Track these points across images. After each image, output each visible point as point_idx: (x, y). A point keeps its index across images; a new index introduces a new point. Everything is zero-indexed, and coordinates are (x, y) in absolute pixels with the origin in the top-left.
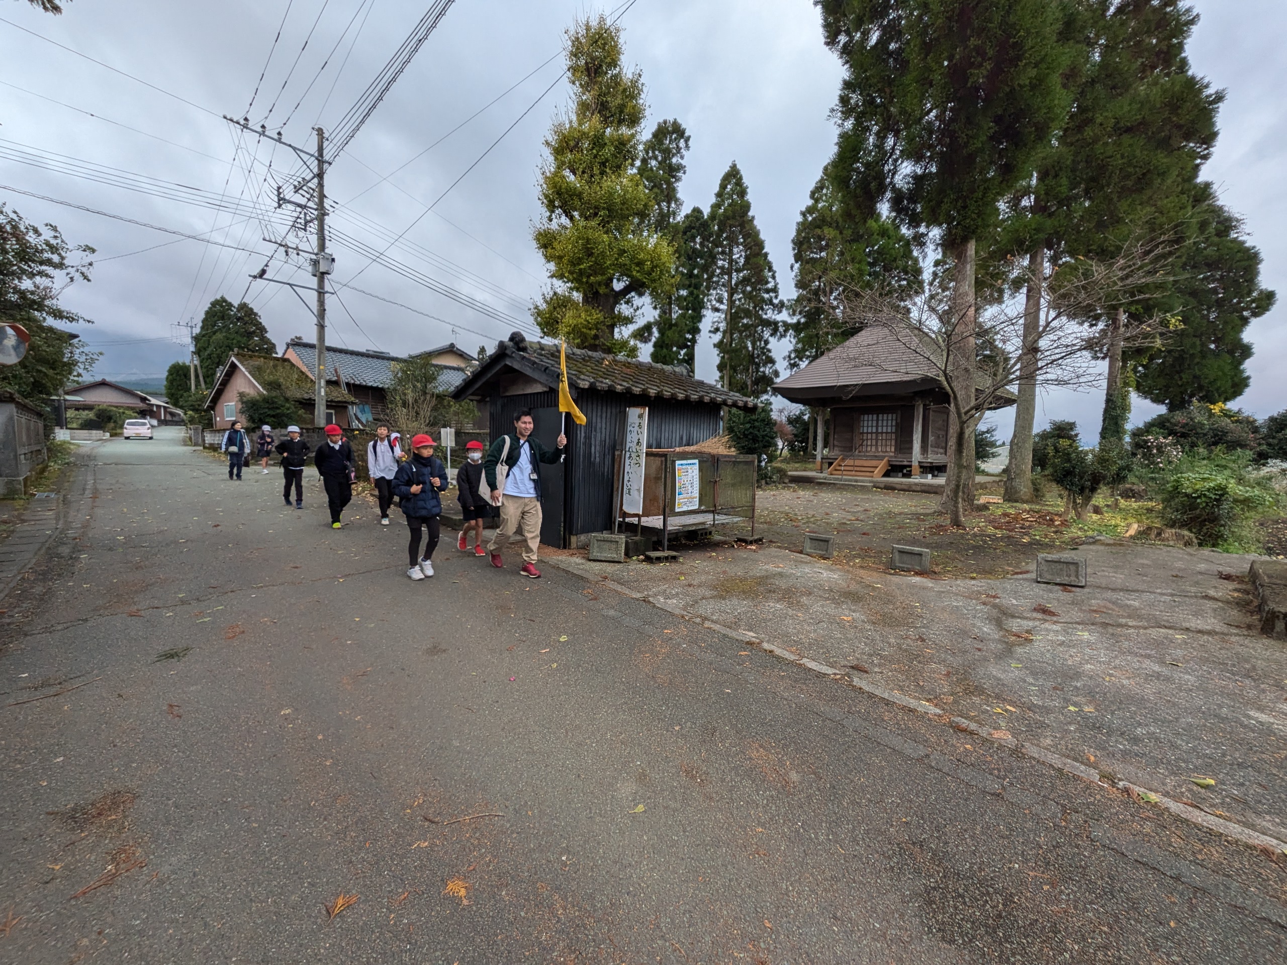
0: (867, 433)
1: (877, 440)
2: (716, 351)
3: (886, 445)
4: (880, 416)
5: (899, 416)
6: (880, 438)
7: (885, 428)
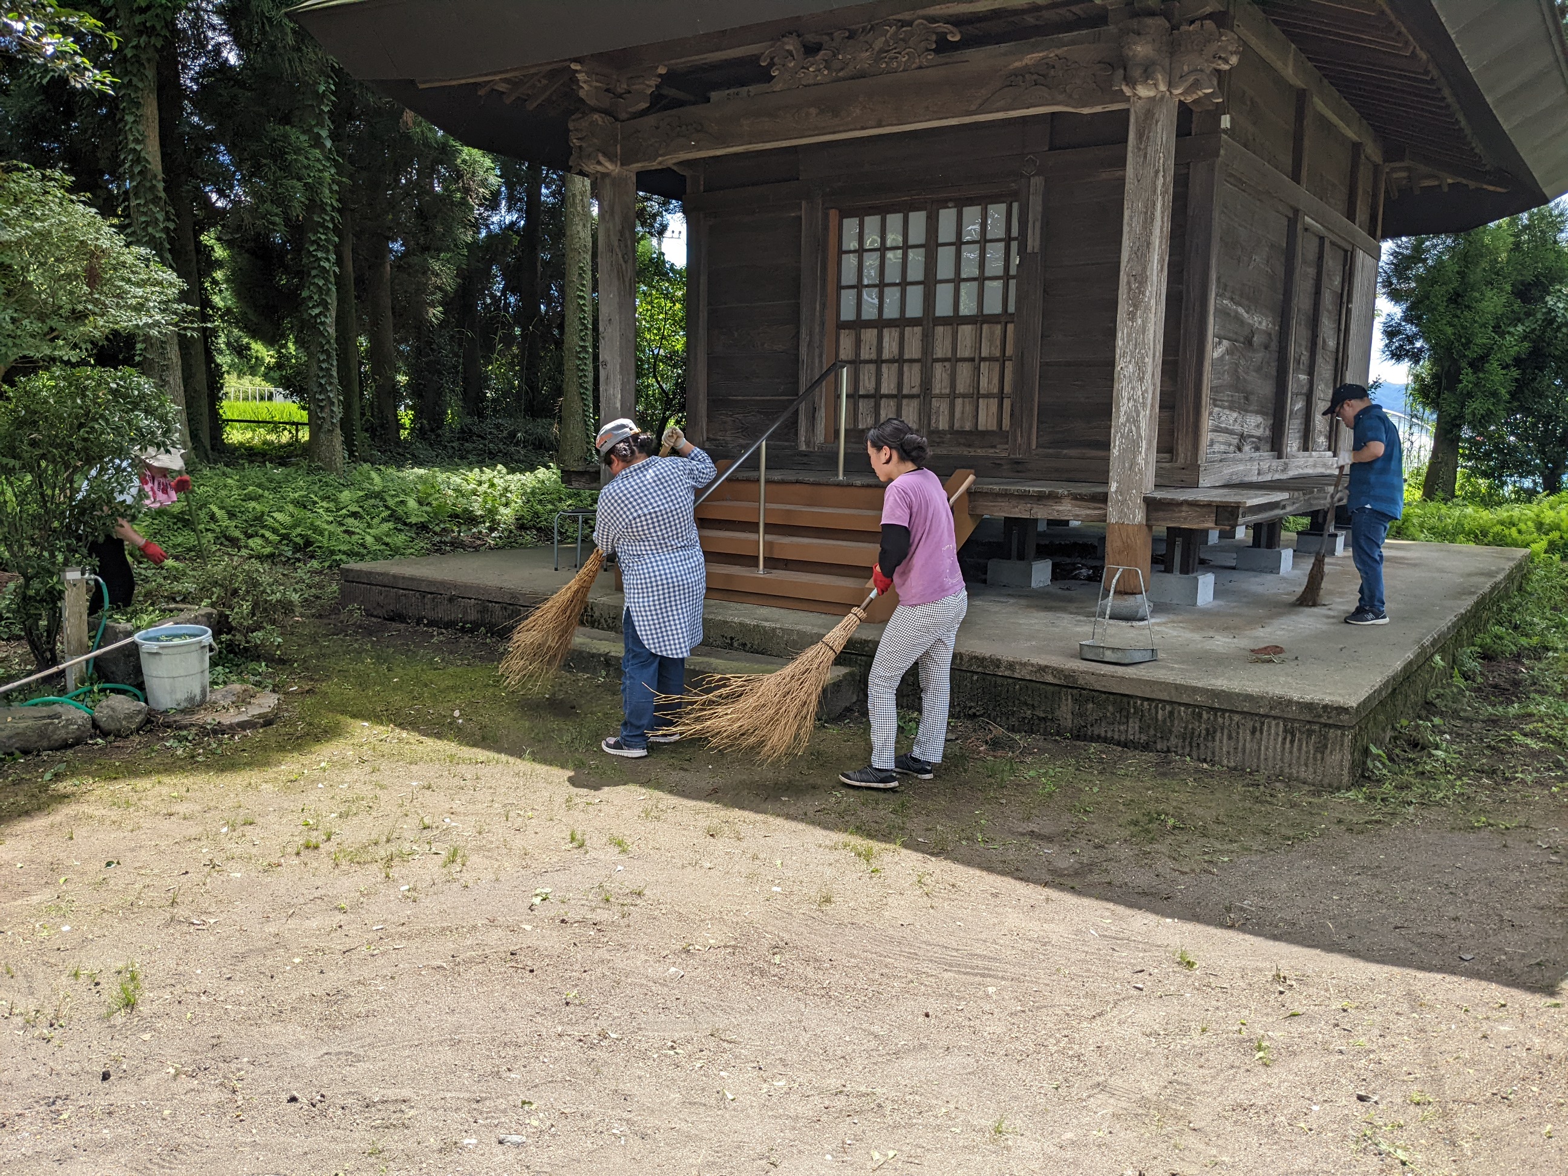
0: (880, 324)
1: (927, 361)
4: (946, 219)
5: (1036, 205)
6: (941, 349)
7: (968, 292)
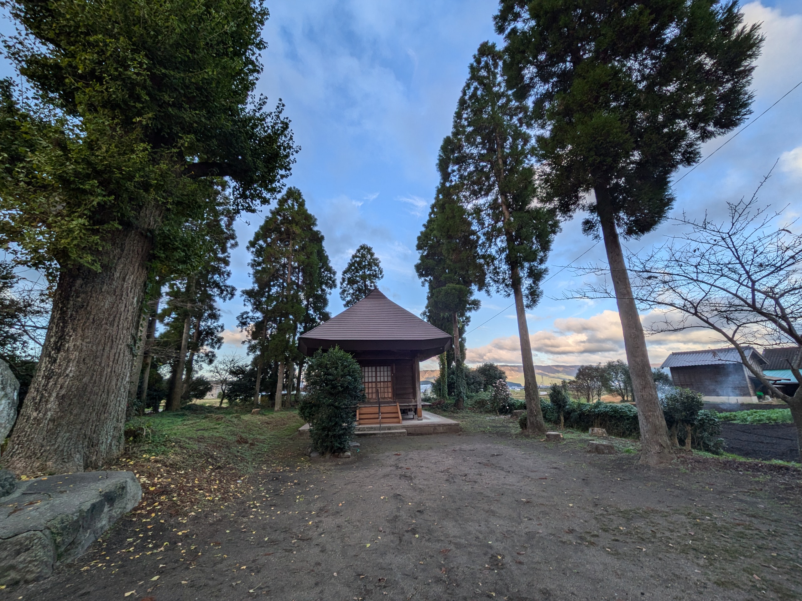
0: (368, 382)
1: (376, 387)
3: (384, 392)
4: (378, 368)
5: (394, 367)
6: (379, 386)
7: (382, 378)
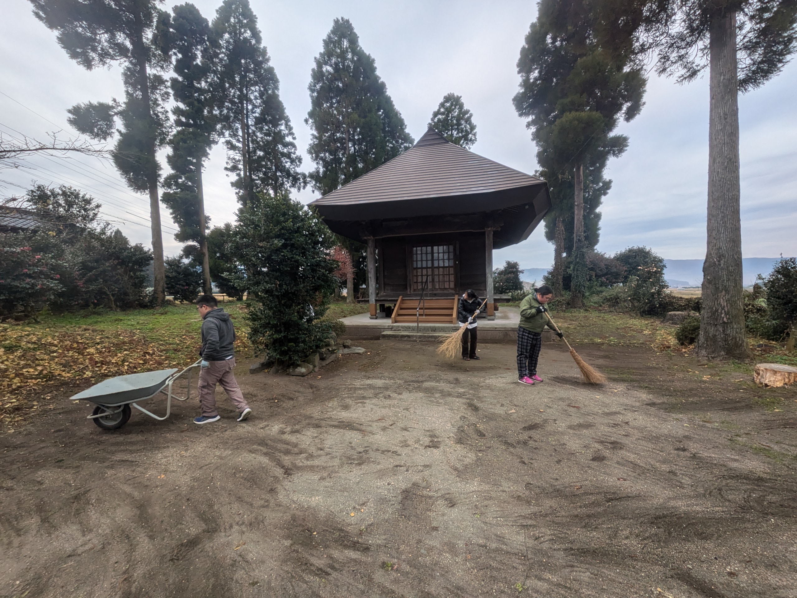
0: (422, 268)
1: (433, 275)
2: (234, 190)
3: (444, 282)
4: (435, 248)
5: (458, 246)
6: (436, 273)
7: (441, 262)
